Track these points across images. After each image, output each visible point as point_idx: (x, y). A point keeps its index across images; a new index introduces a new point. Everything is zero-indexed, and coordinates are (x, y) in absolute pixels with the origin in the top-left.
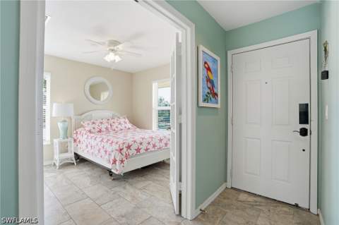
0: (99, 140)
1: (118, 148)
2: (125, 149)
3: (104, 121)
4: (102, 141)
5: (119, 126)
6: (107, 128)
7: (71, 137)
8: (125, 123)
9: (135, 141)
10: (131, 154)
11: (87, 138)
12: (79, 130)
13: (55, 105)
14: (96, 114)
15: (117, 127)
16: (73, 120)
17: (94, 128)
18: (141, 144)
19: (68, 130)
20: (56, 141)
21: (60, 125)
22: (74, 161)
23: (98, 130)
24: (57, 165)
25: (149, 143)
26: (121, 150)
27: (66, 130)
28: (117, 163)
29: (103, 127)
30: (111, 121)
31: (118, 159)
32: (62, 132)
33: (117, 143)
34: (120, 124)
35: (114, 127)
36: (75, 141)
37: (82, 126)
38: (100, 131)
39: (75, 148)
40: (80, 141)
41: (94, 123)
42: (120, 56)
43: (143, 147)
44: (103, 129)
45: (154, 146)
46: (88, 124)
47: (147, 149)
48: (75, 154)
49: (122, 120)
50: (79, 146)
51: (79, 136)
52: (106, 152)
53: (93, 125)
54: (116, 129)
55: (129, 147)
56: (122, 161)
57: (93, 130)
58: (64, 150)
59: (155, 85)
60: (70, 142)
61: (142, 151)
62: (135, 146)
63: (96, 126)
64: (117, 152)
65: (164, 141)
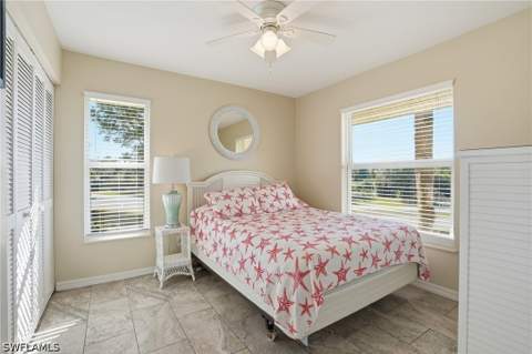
0: (240, 237)
1: (293, 270)
2: (312, 274)
3: (247, 193)
4: (248, 241)
5: (276, 204)
6: (252, 208)
7: (186, 223)
8: (287, 196)
9: (333, 250)
10: (325, 286)
11: (216, 229)
12: (200, 210)
13: (156, 160)
14: (230, 179)
15: (272, 205)
16: (190, 190)
17: (228, 208)
18: (348, 256)
19: (181, 210)
20: (159, 231)
21: (166, 200)
22: (192, 273)
23: (234, 211)
24: (161, 278)
25: (364, 255)
26: (302, 275)
27: (176, 210)
28: (293, 309)
29: (246, 205)
30: (260, 193)
31: (293, 298)
32: (169, 215)
33: (289, 254)
34: (277, 198)
35: (266, 206)
36: (193, 231)
37: (205, 202)
38: (240, 214)
39: (192, 246)
40: (201, 234)
41: (227, 197)
42: (287, 42)
43: (353, 265)
44: (246, 210)
45: (375, 260)
46: (217, 199)
47: (361, 270)
48: (193, 256)
49: (280, 191)
50: (200, 242)
51: (199, 222)
52: (259, 270)
53: (228, 202)
54: (271, 210)
55: (321, 268)
56: (306, 308)
57: (226, 212)
58: (174, 247)
59: (345, 117)
60: (185, 234)
61: (350, 276)
62: (334, 265)
63: (232, 203)
64: (292, 281)
65: (394, 247)
